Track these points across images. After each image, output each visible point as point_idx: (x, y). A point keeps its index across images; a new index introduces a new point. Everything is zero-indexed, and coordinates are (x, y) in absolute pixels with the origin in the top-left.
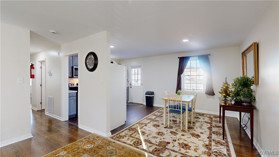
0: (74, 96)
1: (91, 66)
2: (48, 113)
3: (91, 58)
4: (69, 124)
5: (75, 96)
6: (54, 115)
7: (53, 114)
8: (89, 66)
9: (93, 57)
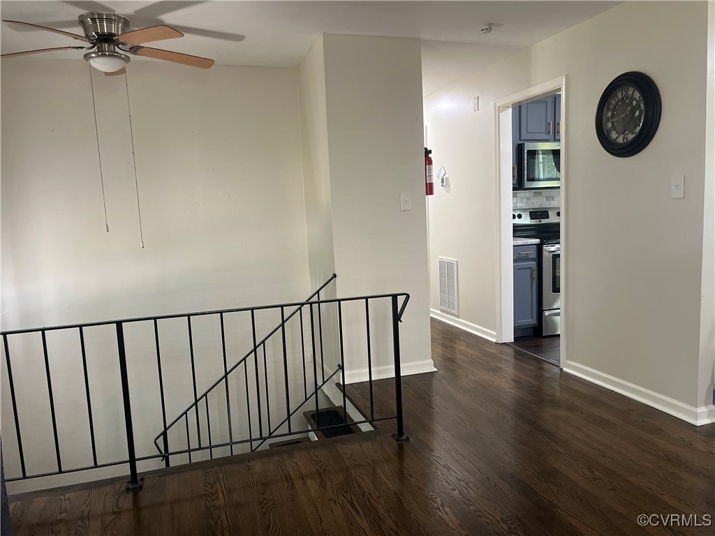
0: (531, 256)
1: (623, 133)
2: (439, 312)
3: (622, 98)
4: (517, 352)
5: (533, 260)
6: (460, 320)
7: (458, 316)
8: (614, 135)
9: (637, 95)
